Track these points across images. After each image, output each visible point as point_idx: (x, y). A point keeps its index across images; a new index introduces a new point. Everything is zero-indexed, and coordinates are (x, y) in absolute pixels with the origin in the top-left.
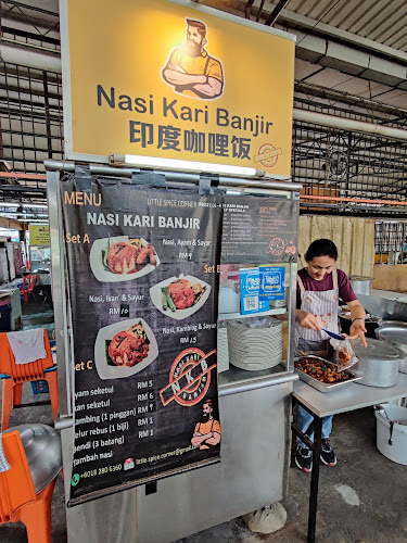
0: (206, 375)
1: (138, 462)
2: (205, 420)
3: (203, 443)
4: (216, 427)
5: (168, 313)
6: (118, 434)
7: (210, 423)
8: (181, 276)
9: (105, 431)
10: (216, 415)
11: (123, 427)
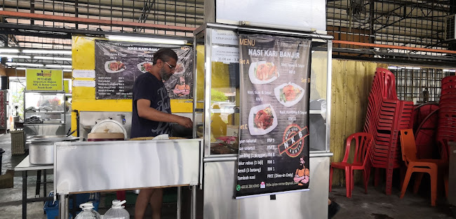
0: (301, 141)
1: (268, 185)
2: (301, 168)
3: (300, 182)
4: (307, 172)
5: (282, 102)
6: (258, 166)
7: (303, 170)
8: (290, 83)
9: (252, 163)
10: (307, 166)
11: (261, 163)
